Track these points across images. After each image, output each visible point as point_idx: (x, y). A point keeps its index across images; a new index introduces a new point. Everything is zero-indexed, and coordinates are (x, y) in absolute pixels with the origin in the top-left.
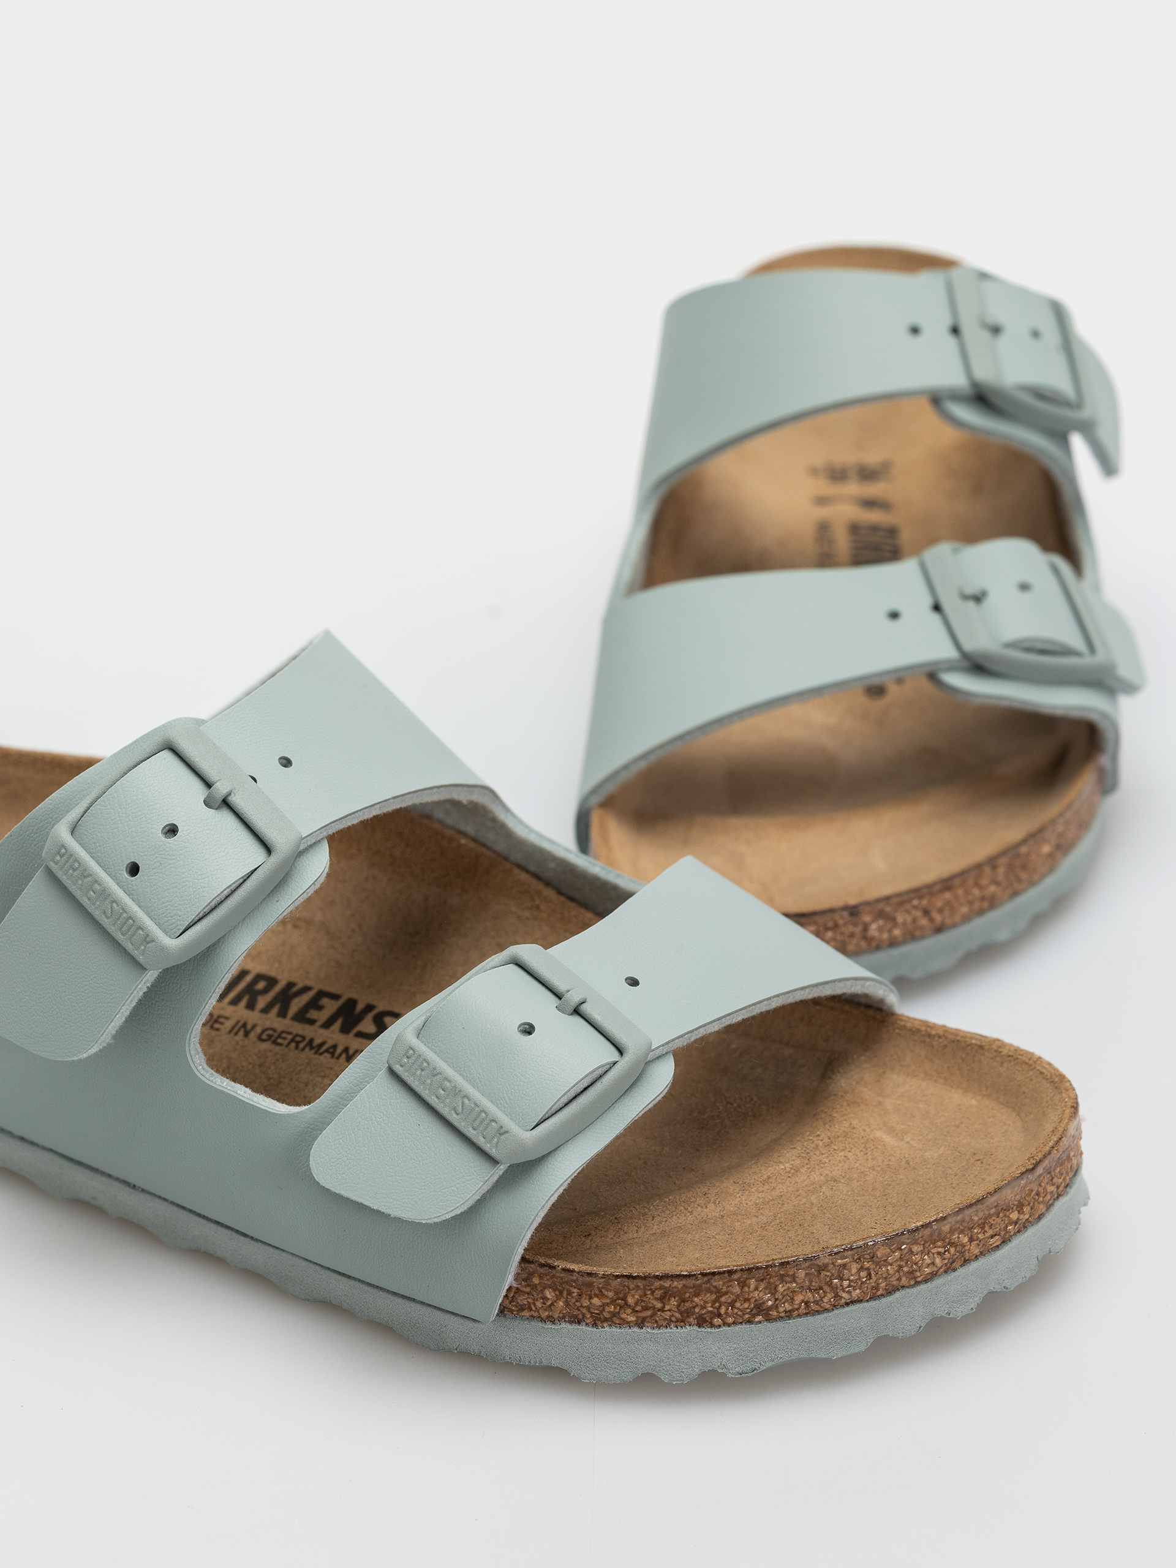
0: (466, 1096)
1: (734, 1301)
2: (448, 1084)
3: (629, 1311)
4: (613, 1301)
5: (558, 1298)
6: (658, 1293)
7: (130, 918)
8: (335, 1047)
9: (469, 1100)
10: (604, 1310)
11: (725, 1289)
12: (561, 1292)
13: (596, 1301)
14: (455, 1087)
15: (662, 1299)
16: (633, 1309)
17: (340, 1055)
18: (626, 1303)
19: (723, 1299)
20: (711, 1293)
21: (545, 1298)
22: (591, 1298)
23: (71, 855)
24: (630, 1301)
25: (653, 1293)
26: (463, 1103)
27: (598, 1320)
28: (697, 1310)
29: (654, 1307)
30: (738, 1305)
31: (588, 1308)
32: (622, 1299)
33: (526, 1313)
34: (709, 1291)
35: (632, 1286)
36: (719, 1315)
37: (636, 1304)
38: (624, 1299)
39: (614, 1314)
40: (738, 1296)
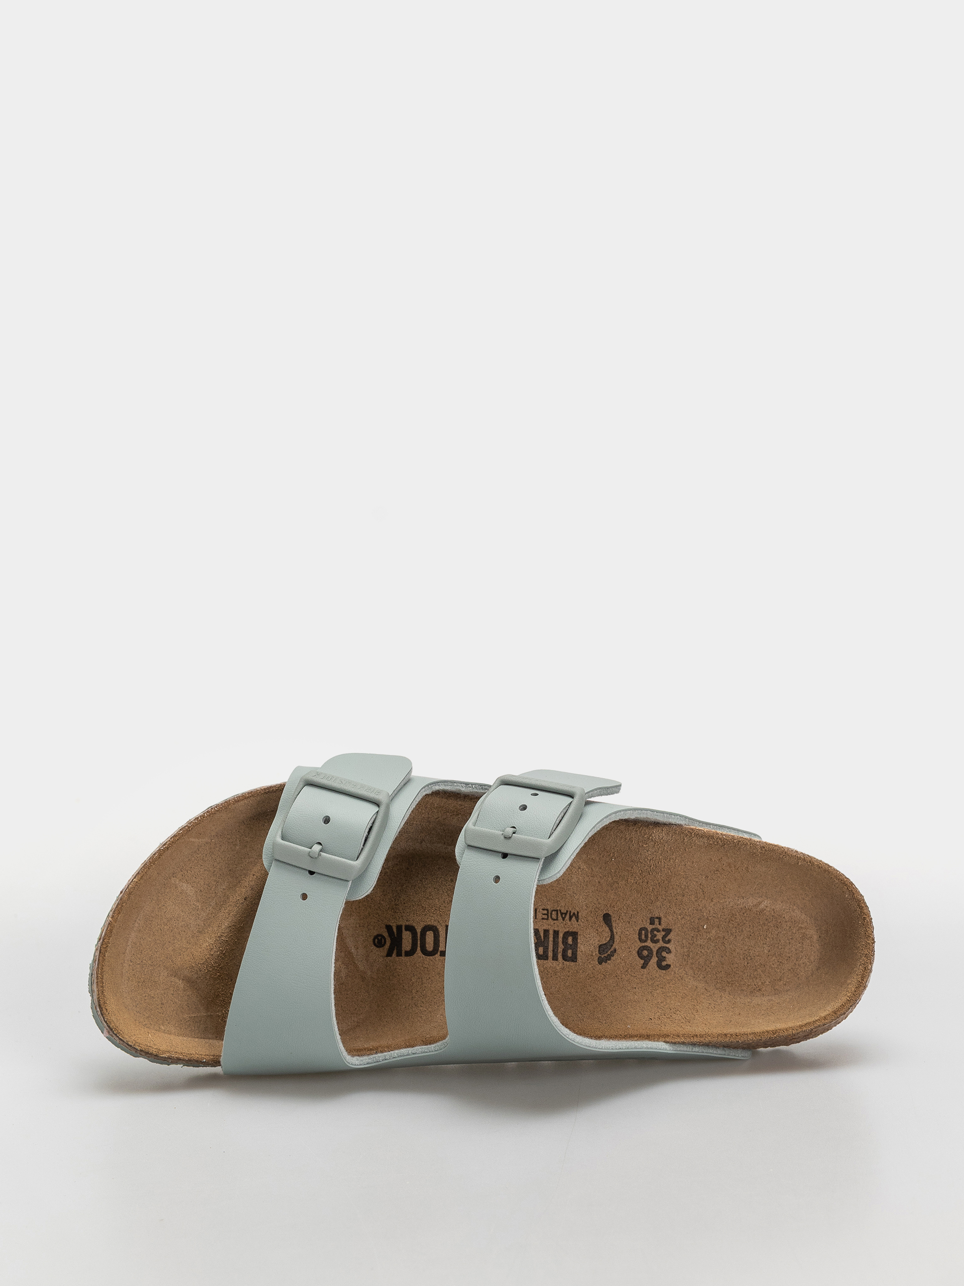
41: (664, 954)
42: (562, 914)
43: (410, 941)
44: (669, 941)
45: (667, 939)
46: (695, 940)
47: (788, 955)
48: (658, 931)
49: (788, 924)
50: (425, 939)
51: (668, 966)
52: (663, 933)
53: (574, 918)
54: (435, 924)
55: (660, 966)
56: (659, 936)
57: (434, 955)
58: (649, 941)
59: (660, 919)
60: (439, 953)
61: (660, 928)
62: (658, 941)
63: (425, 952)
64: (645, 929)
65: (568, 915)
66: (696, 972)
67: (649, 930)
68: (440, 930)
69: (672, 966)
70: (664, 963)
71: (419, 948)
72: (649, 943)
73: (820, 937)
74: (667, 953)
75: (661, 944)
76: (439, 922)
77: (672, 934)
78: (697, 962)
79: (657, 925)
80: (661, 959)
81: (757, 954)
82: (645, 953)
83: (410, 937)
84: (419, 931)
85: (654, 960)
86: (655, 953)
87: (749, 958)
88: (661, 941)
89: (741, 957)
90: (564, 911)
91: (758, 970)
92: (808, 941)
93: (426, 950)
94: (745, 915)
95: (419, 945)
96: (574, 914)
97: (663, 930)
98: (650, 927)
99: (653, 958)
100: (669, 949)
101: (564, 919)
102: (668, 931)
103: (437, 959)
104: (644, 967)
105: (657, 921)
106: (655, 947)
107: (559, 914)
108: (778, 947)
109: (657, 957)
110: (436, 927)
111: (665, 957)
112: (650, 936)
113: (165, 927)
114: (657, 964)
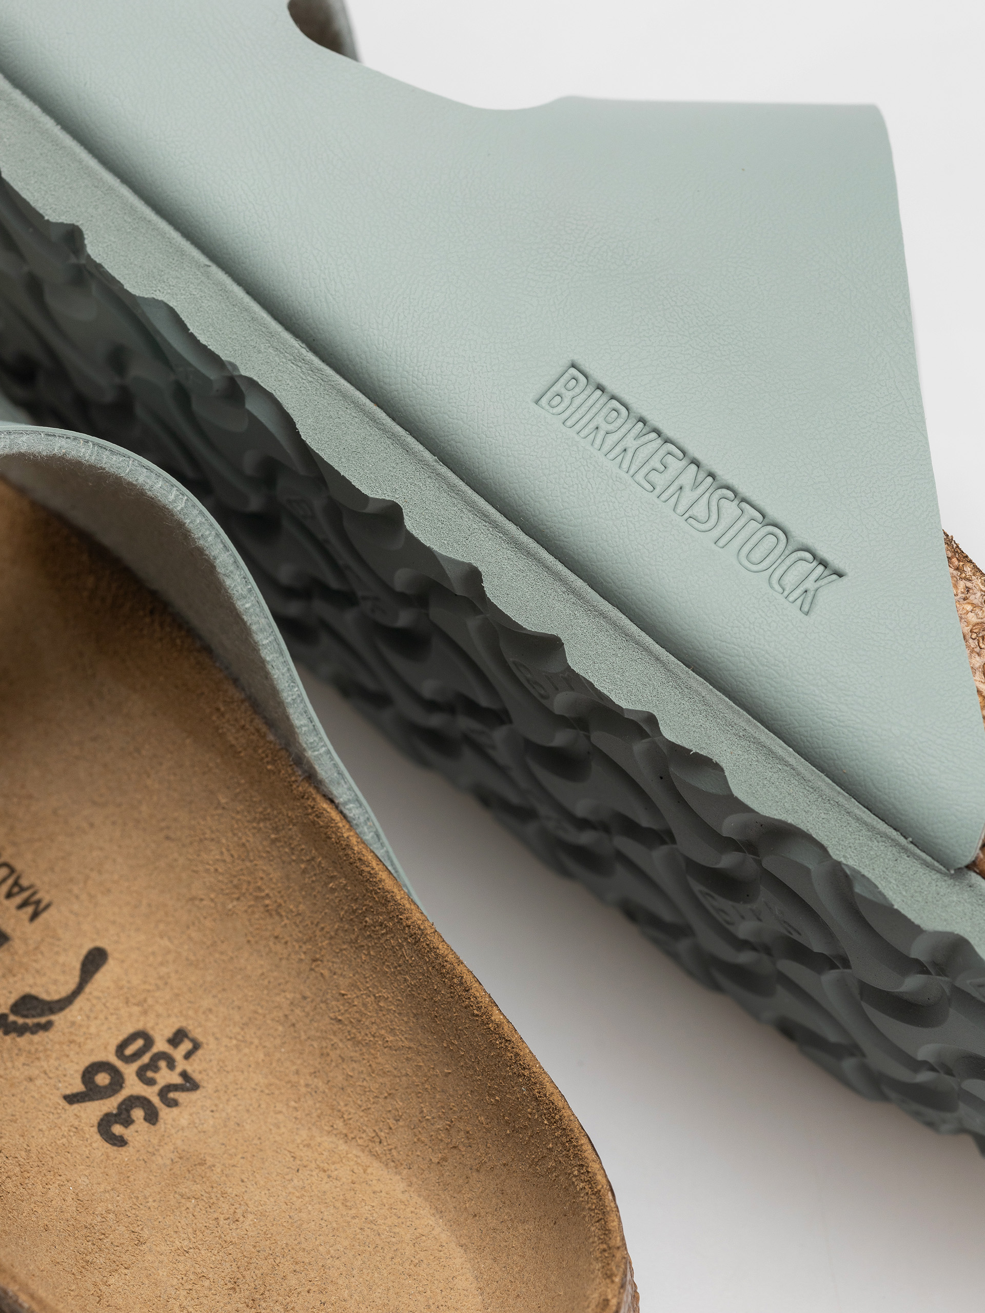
41: (137, 1114)
42: (16, 883)
44: (173, 1104)
45: (172, 1096)
48: (171, 1064)
51: (120, 1142)
52: (176, 1080)
53: (30, 910)
55: (105, 1125)
56: (165, 1076)
58: (135, 1066)
59: (196, 1046)
61: (181, 1065)
62: (151, 1082)
64: (149, 1042)
65: (25, 895)
67: (154, 1050)
69: (128, 1148)
70: (118, 1129)
72: (129, 1071)
74: (145, 1117)
75: (151, 1093)
77: (193, 1094)
79: (178, 1054)
80: (123, 1115)
82: (102, 1079)
85: (110, 1105)
86: (121, 1096)
88: (156, 1089)
90: (24, 882)
96: (38, 902)
97: (184, 1075)
98: (161, 1045)
99: (109, 1101)
100: (157, 1114)
101: (9, 895)
102: (189, 1084)
104: (72, 1099)
105: (186, 1046)
106: (133, 1086)
107: (10, 881)
109: (119, 1106)
111: (132, 1122)
112: (146, 1059)
114: (102, 1118)
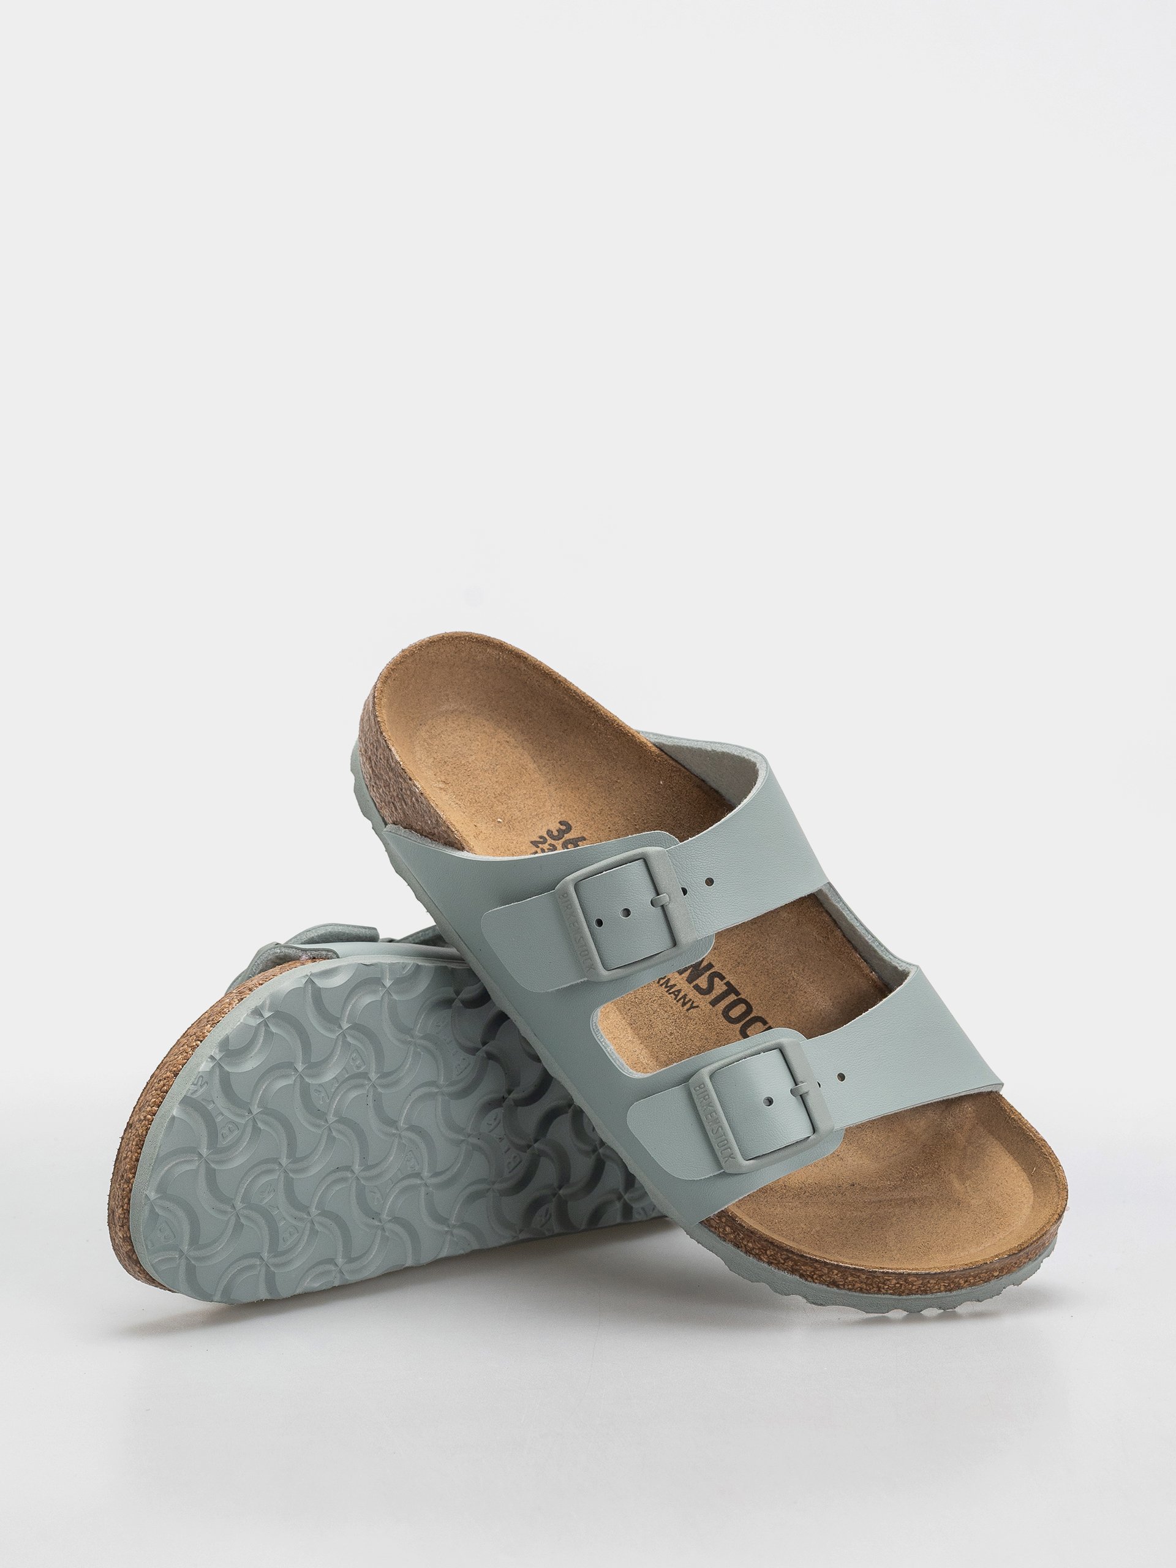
0: (721, 1127)
1: (823, 1275)
2: (715, 1115)
3: (766, 1257)
4: (759, 1249)
5: (731, 1233)
6: (784, 1257)
7: (587, 950)
8: (679, 991)
9: (722, 1129)
10: (753, 1250)
11: (820, 1269)
12: (734, 1232)
13: (750, 1245)
14: (717, 1119)
15: (784, 1260)
16: (768, 1257)
17: (680, 999)
18: (766, 1253)
19: (817, 1273)
20: (812, 1268)
21: (725, 1230)
22: (748, 1242)
23: (569, 900)
24: (768, 1252)
25: (781, 1255)
26: (718, 1129)
27: (748, 1252)
28: (801, 1271)
29: (779, 1261)
30: (824, 1277)
31: (745, 1245)
32: (765, 1250)
33: (713, 1229)
34: (811, 1266)
35: (771, 1248)
36: (812, 1278)
37: (771, 1256)
38: (766, 1251)
39: (757, 1254)
40: (825, 1274)
41: (555, 833)
43: (753, 1026)
45: (542, 840)
46: (519, 819)
47: (459, 738)
48: (543, 850)
49: (435, 756)
50: (740, 1016)
51: (562, 823)
52: (540, 845)
54: (721, 1016)
55: (569, 828)
56: (545, 847)
57: (744, 1000)
58: (559, 850)
60: (740, 997)
61: (538, 850)
62: (551, 845)
63: (749, 1009)
66: (543, 800)
68: (722, 1009)
69: (559, 821)
70: (563, 828)
71: (752, 1016)
72: (561, 848)
73: (421, 725)
74: (552, 832)
75: (550, 841)
76: (716, 1015)
77: (533, 840)
78: (535, 804)
80: (562, 832)
81: (483, 763)
83: (750, 1028)
84: (739, 1026)
85: (567, 836)
86: (563, 840)
87: (492, 767)
88: (548, 843)
89: (497, 774)
91: (494, 753)
92: (433, 731)
93: (747, 1008)
94: (461, 794)
95: (749, 1017)
97: (537, 847)
99: (567, 839)
100: (547, 833)
102: (534, 844)
103: (746, 995)
104: (582, 839)
106: (558, 843)
108: (461, 751)
109: (563, 836)
110: (722, 1014)
113: (939, 1231)
114: (570, 831)
